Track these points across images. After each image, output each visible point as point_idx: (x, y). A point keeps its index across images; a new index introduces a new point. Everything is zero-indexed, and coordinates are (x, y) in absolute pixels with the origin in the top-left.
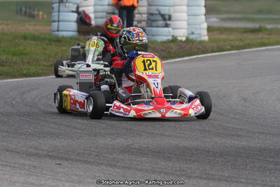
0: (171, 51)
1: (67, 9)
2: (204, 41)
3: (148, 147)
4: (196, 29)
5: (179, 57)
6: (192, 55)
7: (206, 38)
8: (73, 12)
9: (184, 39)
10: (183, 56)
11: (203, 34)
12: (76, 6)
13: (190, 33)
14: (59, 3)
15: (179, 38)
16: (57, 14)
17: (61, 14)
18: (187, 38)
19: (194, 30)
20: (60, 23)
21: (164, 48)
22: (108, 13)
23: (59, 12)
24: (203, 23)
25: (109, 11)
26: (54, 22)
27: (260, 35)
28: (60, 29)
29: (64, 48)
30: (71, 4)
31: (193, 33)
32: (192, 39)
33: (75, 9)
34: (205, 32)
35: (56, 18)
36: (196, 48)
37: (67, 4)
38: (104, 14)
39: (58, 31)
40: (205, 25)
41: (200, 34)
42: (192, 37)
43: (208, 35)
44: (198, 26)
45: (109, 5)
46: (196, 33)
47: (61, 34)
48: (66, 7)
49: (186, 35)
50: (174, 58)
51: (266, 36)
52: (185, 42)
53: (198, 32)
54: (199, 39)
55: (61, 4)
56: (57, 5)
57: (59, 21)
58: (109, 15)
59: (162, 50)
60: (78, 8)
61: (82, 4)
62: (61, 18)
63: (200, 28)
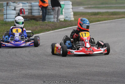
0: (57, 26)
1: (10, 9)
2: (72, 21)
3: (35, 74)
4: (68, 15)
5: (60, 29)
6: (65, 28)
7: (73, 19)
8: (13, 10)
9: (63, 20)
10: (62, 28)
11: (71, 17)
12: (14, 7)
13: (66, 17)
14: (7, 6)
15: (61, 20)
16: (6, 11)
17: (7, 11)
18: (64, 19)
19: (67, 16)
20: (7, 15)
21: (53, 25)
22: (28, 10)
23: (6, 10)
24: (71, 12)
25: (29, 9)
26: (4, 15)
27: (98, 16)
28: (7, 18)
29: (8, 27)
30: (12, 7)
31: (67, 17)
32: (67, 20)
33: (14, 9)
34: (72, 16)
35: (5, 13)
36: (68, 24)
37: (10, 7)
38: (27, 10)
39: (6, 19)
40: (72, 13)
41: (70, 17)
42: (67, 19)
43: (74, 18)
44: (69, 14)
45: (29, 6)
46: (68, 17)
47: (8, 20)
48: (9, 8)
49: (64, 18)
50: (58, 29)
51: (101, 17)
52: (63, 21)
53: (69, 16)
54: (70, 20)
55: (7, 7)
56: (6, 7)
57: (7, 14)
58: (29, 11)
59: (53, 26)
60: (15, 8)
61: (17, 6)
62: (7, 13)
63: (70, 15)
